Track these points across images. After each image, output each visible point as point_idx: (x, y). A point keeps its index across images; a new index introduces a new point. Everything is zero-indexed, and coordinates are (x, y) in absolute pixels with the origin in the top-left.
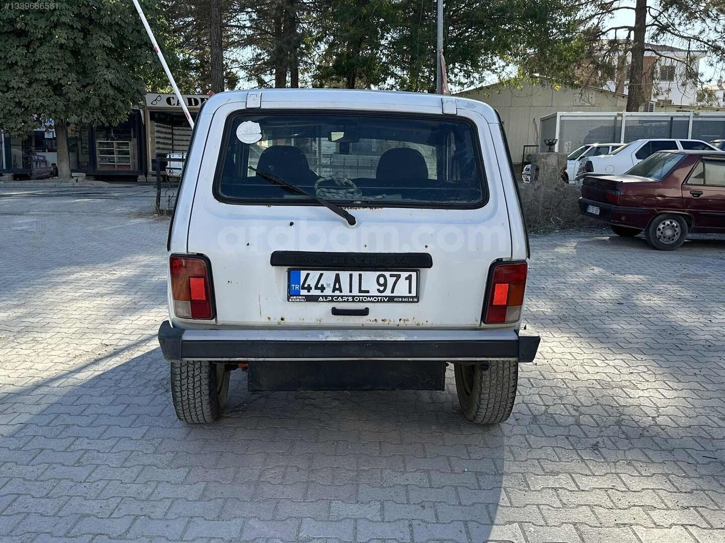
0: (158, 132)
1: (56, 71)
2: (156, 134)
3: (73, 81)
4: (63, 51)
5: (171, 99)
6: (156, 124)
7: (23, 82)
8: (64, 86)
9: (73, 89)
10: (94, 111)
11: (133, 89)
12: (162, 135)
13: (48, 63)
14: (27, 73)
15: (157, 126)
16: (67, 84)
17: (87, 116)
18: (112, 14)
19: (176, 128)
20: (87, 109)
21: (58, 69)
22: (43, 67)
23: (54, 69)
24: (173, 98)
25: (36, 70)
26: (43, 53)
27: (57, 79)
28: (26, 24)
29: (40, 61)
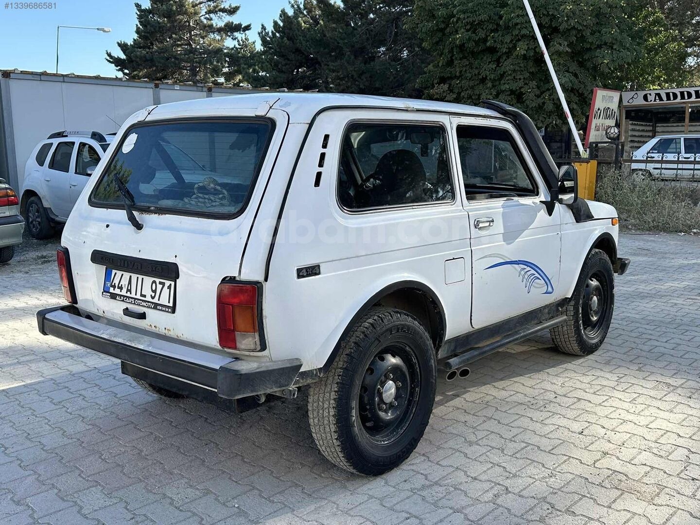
0: (633, 130)
1: (518, 80)
2: (630, 133)
3: (533, 88)
4: (525, 61)
5: (648, 95)
6: (631, 122)
7: (491, 94)
8: (525, 94)
9: (532, 95)
10: (550, 115)
11: (588, 90)
12: (637, 134)
13: (511, 75)
14: (496, 86)
15: (632, 124)
16: (528, 92)
17: (544, 120)
18: (568, 19)
19: (660, 125)
20: (543, 114)
21: (520, 79)
22: (507, 78)
23: (517, 79)
24: (650, 94)
25: (502, 82)
26: (507, 65)
27: (518, 88)
28: (495, 41)
29: (504, 73)
